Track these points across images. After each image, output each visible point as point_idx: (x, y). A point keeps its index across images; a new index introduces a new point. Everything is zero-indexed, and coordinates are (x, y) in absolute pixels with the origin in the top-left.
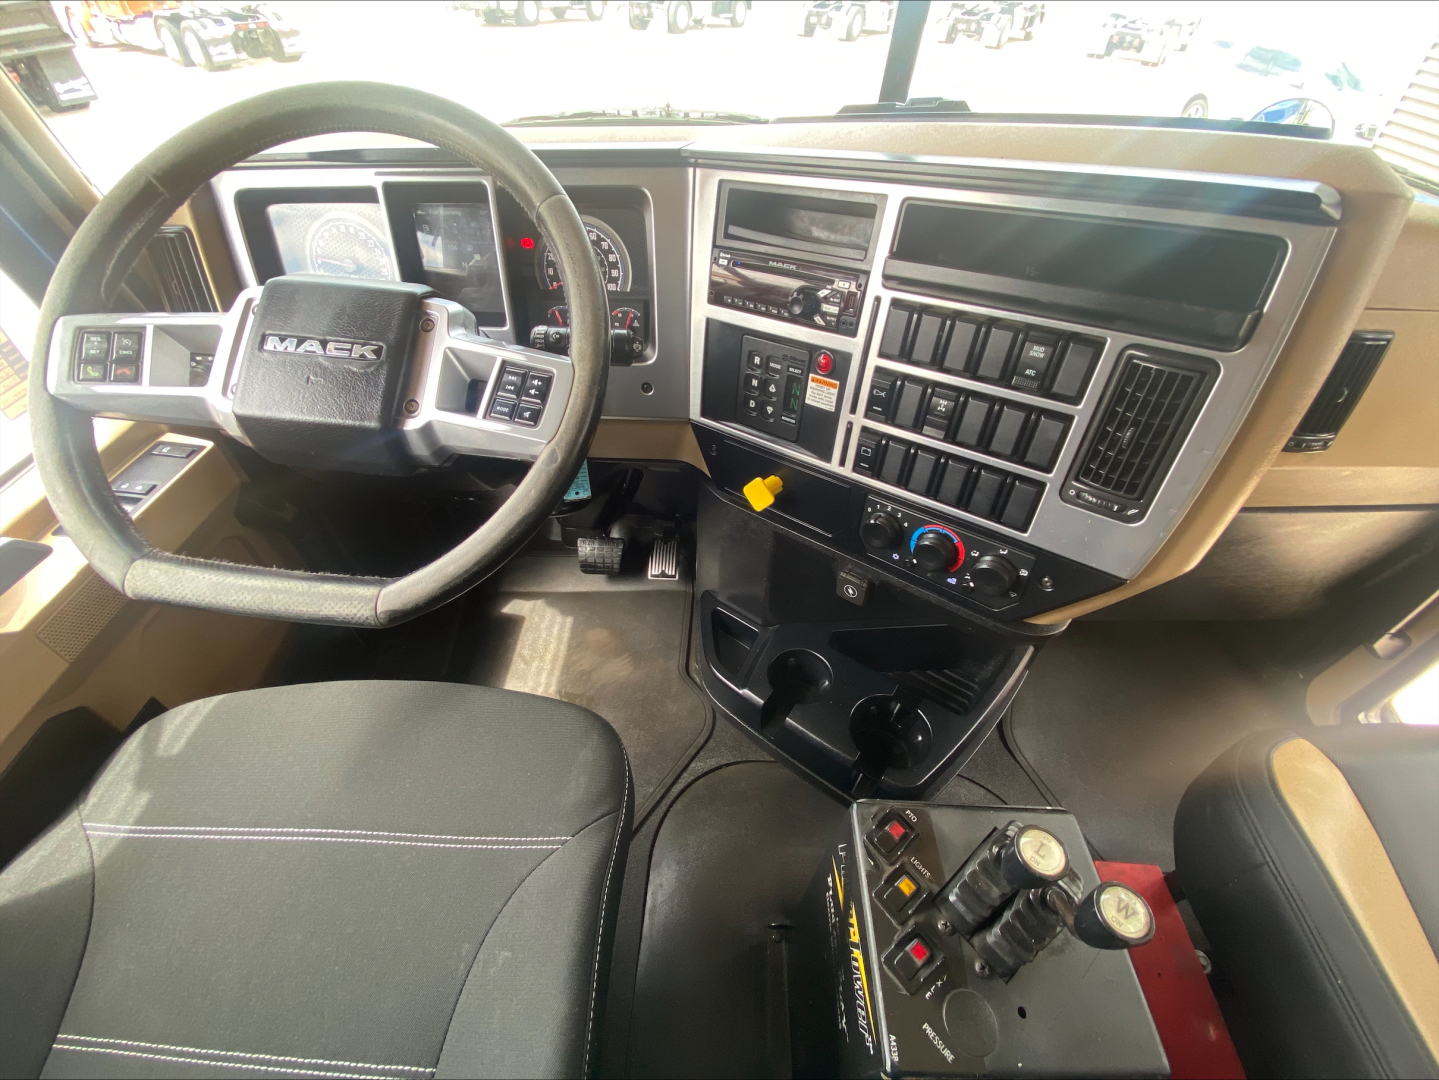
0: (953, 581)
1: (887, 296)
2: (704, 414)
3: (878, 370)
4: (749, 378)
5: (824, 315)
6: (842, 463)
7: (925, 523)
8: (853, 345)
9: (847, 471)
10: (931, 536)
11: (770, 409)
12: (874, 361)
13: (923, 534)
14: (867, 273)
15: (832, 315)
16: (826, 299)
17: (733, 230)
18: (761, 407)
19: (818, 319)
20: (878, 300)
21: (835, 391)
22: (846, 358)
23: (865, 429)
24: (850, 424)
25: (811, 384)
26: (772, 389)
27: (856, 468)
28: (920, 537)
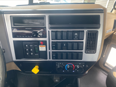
0: (74, 71)
1: (50, 30)
2: (16, 59)
3: (52, 42)
4: (26, 50)
5: (39, 35)
6: (50, 59)
7: (67, 64)
8: (46, 39)
9: (51, 60)
10: (68, 66)
11: (32, 54)
12: (51, 41)
13: (67, 66)
14: (46, 28)
15: (41, 35)
16: (39, 33)
17: (15, 24)
18: (30, 54)
19: (38, 36)
20: (49, 31)
21: (45, 47)
22: (46, 41)
23: (52, 52)
24: (50, 52)
25: (40, 47)
26: (31, 50)
27: (53, 59)
28: (67, 67)
